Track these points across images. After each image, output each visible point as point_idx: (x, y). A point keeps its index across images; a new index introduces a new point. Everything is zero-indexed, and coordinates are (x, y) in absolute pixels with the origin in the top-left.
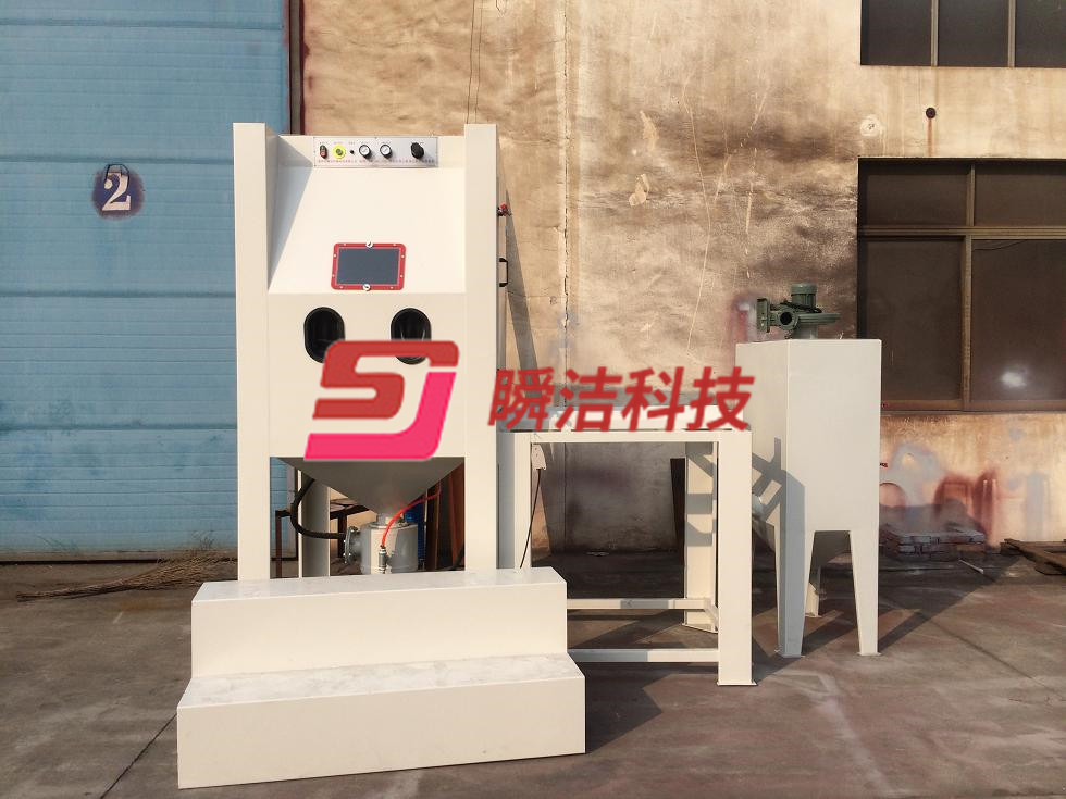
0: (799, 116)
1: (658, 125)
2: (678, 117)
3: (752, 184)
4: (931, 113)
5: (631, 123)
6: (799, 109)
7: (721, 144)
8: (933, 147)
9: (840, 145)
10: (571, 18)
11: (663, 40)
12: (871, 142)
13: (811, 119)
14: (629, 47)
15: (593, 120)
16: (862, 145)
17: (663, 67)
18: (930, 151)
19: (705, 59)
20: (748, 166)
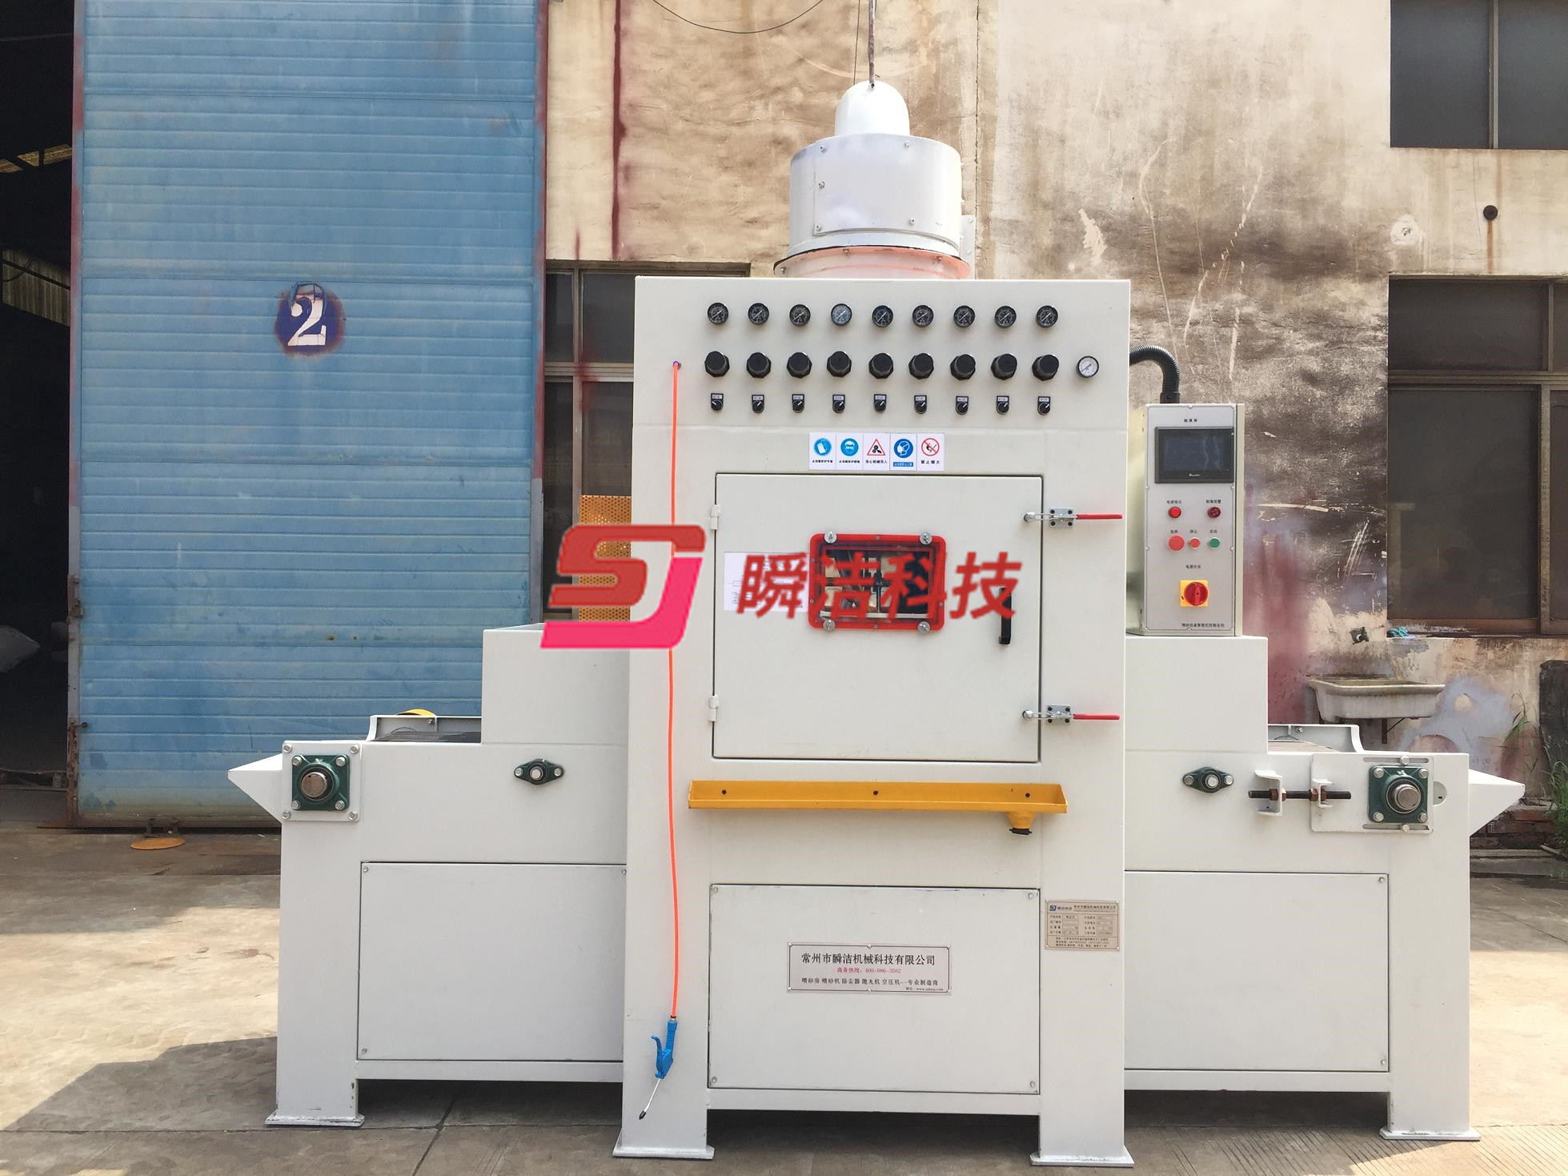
0: (1305, 217)
1: (1105, 229)
2: (1134, 219)
3: (1238, 311)
4: (1490, 213)
5: (1068, 227)
6: (1305, 206)
7: (1194, 255)
8: (1495, 261)
9: (1364, 257)
10: (985, 85)
11: (1112, 112)
12: (1407, 253)
13: (1322, 221)
14: (1065, 122)
15: (1013, 224)
16: (1393, 256)
17: (1113, 150)
18: (1490, 265)
19: (1172, 139)
20: (1231, 285)
